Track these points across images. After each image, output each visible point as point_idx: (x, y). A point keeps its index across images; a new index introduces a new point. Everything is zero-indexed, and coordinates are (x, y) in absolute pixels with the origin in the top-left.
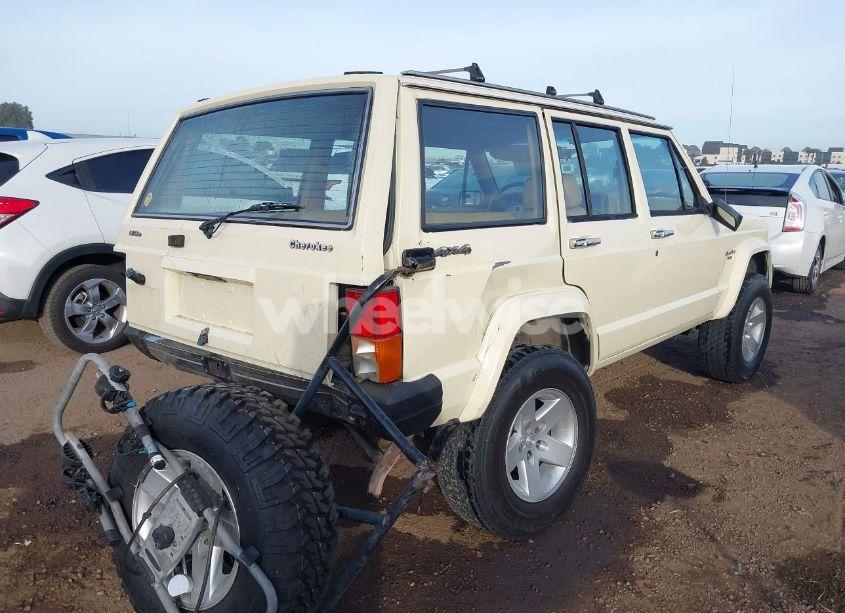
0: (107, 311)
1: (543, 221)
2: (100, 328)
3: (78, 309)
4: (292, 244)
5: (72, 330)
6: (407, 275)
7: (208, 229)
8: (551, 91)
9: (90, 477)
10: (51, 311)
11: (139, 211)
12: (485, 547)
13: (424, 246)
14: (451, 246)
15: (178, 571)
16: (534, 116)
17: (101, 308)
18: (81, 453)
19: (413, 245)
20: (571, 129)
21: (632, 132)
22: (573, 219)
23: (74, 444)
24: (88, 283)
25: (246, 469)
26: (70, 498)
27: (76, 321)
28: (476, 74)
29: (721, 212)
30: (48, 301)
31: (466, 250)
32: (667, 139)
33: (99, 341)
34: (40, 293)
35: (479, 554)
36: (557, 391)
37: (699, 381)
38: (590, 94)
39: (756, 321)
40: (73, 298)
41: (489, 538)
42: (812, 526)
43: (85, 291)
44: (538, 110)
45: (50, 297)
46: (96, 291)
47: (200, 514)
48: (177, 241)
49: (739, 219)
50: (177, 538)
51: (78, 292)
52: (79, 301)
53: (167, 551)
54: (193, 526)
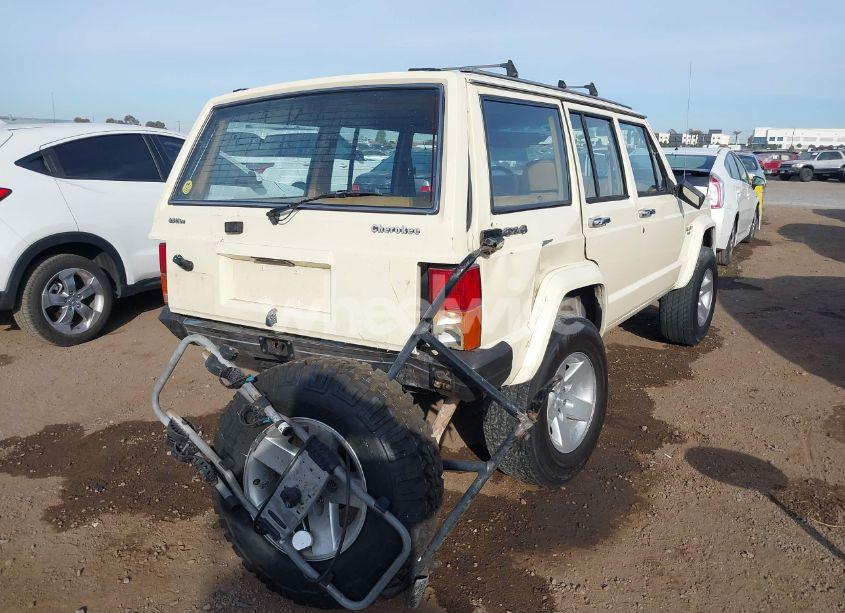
0: (82, 301)
1: (569, 203)
2: (77, 319)
3: (55, 300)
4: (374, 228)
5: (50, 322)
6: (486, 253)
7: (274, 216)
8: (562, 85)
9: (199, 450)
10: (29, 303)
11: (177, 198)
12: (527, 495)
13: (495, 227)
14: (513, 226)
15: (299, 528)
16: (556, 108)
17: (76, 298)
18: (186, 429)
19: (488, 227)
20: (581, 119)
21: (620, 121)
22: (589, 201)
23: (179, 421)
24: (63, 273)
25: (374, 428)
26: (118, 482)
27: (54, 311)
28: (511, 70)
29: (686, 191)
30: (25, 292)
31: (524, 230)
32: (643, 127)
33: (76, 331)
34: (17, 284)
35: (524, 502)
36: (582, 355)
37: (659, 346)
38: (586, 87)
39: (706, 289)
40: (48, 289)
41: (526, 487)
42: (787, 459)
43: (60, 282)
44: (557, 102)
45: (27, 288)
46: (72, 281)
47: (331, 472)
48: (234, 228)
49: (702, 199)
50: (304, 497)
51: (52, 283)
52: (54, 292)
53: (294, 510)
54: (322, 484)
